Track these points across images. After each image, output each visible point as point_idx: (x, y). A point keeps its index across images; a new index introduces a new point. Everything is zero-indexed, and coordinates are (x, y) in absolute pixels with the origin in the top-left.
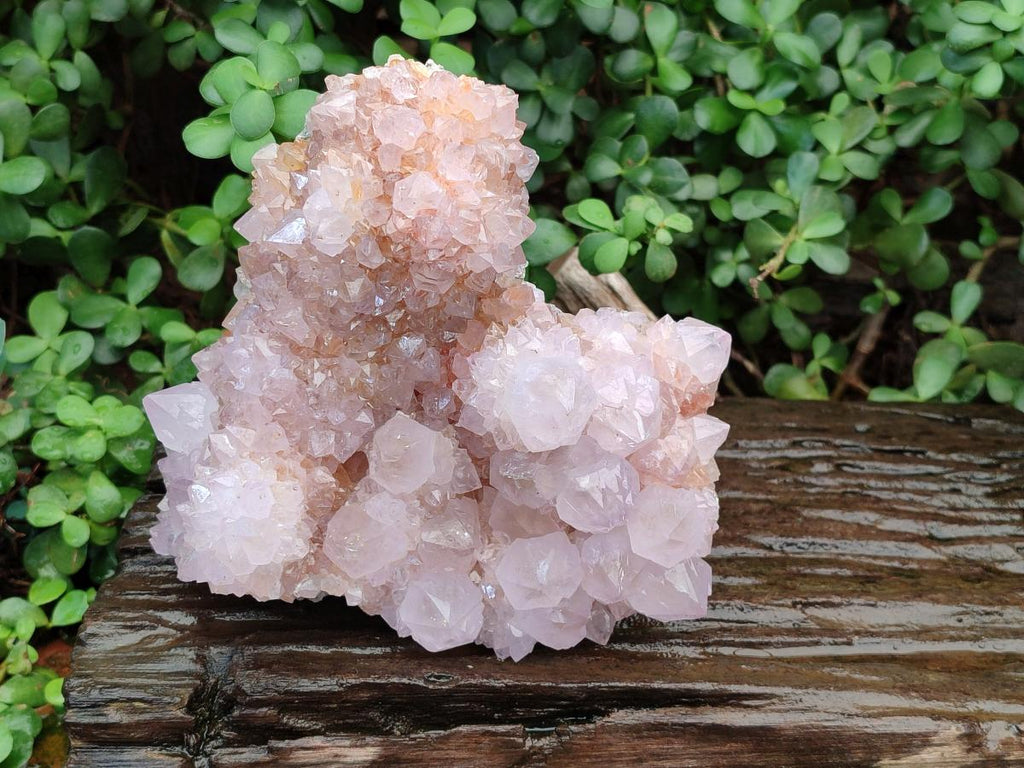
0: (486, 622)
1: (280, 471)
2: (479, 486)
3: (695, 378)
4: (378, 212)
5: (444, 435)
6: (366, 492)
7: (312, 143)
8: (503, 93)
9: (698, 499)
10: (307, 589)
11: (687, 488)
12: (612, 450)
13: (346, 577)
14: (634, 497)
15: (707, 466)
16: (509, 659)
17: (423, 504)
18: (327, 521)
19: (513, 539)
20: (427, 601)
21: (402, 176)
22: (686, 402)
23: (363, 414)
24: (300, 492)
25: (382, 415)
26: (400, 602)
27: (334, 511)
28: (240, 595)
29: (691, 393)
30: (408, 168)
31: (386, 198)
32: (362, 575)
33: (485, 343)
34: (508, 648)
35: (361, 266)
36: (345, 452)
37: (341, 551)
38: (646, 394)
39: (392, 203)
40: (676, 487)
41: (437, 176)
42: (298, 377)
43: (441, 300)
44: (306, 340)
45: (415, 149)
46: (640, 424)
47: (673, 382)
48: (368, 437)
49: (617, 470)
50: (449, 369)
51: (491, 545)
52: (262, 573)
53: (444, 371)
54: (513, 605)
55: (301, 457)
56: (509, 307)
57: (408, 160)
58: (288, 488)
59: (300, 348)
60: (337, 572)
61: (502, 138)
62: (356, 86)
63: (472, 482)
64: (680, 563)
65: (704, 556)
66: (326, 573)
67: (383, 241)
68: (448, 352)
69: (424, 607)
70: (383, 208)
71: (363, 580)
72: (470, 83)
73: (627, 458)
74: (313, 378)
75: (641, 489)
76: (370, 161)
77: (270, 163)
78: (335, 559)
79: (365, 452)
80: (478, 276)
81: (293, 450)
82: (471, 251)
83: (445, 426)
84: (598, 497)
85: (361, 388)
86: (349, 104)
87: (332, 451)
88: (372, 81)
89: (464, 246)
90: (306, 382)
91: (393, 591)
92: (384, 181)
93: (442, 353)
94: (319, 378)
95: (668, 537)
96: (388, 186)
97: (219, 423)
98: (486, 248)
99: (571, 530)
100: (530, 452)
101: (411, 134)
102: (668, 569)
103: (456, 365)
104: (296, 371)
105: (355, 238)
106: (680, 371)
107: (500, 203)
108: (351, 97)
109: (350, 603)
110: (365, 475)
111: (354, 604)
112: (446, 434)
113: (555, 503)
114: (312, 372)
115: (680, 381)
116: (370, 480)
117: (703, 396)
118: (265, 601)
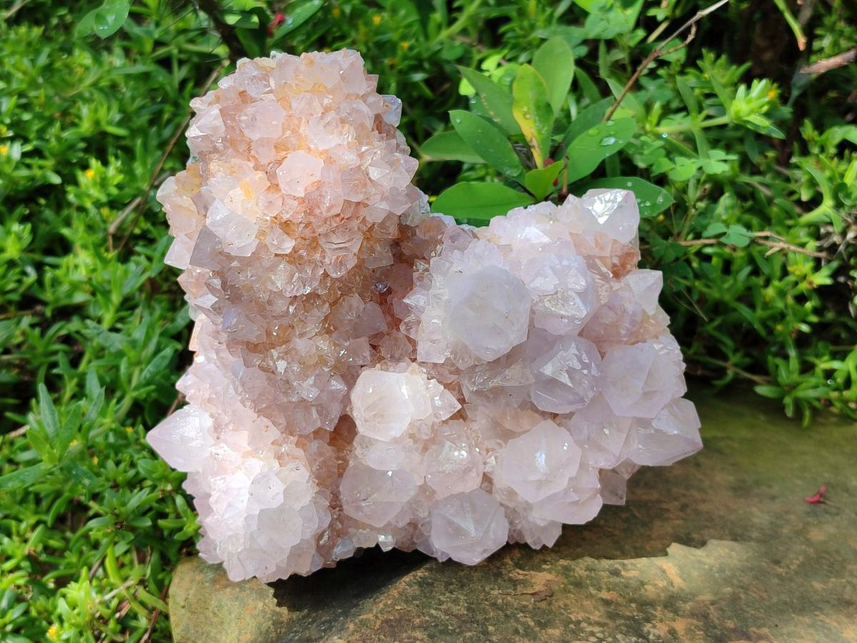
0: (511, 523)
1: (279, 457)
2: (459, 407)
3: (615, 241)
4: (271, 202)
5: (411, 374)
6: (363, 448)
7: (201, 163)
8: (345, 56)
9: (657, 347)
10: (343, 551)
11: (644, 341)
12: (562, 332)
13: (372, 528)
14: (598, 366)
15: (654, 315)
16: (544, 547)
17: (415, 441)
18: (338, 487)
19: (506, 442)
20: (450, 523)
21: (280, 163)
22: (614, 265)
23: (333, 382)
24: (303, 469)
25: (350, 376)
26: (430, 532)
27: (341, 475)
28: (285, 578)
29: (616, 256)
30: (283, 154)
31: (275, 187)
32: (387, 521)
33: (415, 281)
34: (539, 538)
35: (276, 255)
36: (332, 420)
37: (359, 508)
38: (573, 272)
39: (280, 190)
40: (633, 344)
41: (310, 150)
42: (264, 371)
43: (358, 258)
44: (258, 337)
45: (283, 134)
46: (578, 300)
47: (596, 252)
48: (346, 400)
49: (573, 350)
50: (393, 316)
51: (489, 454)
52: (296, 553)
53: (389, 319)
54: (527, 499)
55: (294, 439)
56: (427, 240)
57: (281, 146)
58: (292, 470)
59: (256, 346)
60: (364, 526)
61: (357, 95)
62: (218, 100)
63: (452, 406)
64: (663, 409)
65: (683, 395)
66: (355, 530)
67: (286, 226)
68: (386, 302)
69: (450, 530)
70: (274, 196)
71: (389, 524)
72: (313, 58)
73: (580, 334)
74: (276, 368)
75: (603, 357)
76: (249, 160)
77: (173, 195)
78: (358, 516)
79: (349, 413)
80: (382, 225)
81: (284, 435)
82: (366, 205)
83: (409, 366)
84: (565, 379)
85: (322, 361)
86: (215, 118)
87: (319, 424)
88: (228, 90)
89: (358, 204)
90: (273, 372)
91: (420, 525)
92: (266, 173)
93: (381, 304)
94: (281, 366)
95: (642, 392)
96: (271, 176)
97: (216, 435)
98: (378, 197)
99: (554, 416)
100: (489, 362)
101: (274, 123)
102: (653, 419)
103: (397, 309)
104: (261, 368)
105: (262, 233)
106: (599, 240)
107: (375, 153)
108: (215, 111)
109: (386, 549)
110: (356, 434)
111: (390, 548)
112: (412, 372)
113: (530, 397)
114: (274, 363)
115: (602, 249)
116: (362, 436)
117: (629, 255)
118: (310, 574)
